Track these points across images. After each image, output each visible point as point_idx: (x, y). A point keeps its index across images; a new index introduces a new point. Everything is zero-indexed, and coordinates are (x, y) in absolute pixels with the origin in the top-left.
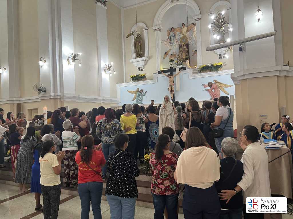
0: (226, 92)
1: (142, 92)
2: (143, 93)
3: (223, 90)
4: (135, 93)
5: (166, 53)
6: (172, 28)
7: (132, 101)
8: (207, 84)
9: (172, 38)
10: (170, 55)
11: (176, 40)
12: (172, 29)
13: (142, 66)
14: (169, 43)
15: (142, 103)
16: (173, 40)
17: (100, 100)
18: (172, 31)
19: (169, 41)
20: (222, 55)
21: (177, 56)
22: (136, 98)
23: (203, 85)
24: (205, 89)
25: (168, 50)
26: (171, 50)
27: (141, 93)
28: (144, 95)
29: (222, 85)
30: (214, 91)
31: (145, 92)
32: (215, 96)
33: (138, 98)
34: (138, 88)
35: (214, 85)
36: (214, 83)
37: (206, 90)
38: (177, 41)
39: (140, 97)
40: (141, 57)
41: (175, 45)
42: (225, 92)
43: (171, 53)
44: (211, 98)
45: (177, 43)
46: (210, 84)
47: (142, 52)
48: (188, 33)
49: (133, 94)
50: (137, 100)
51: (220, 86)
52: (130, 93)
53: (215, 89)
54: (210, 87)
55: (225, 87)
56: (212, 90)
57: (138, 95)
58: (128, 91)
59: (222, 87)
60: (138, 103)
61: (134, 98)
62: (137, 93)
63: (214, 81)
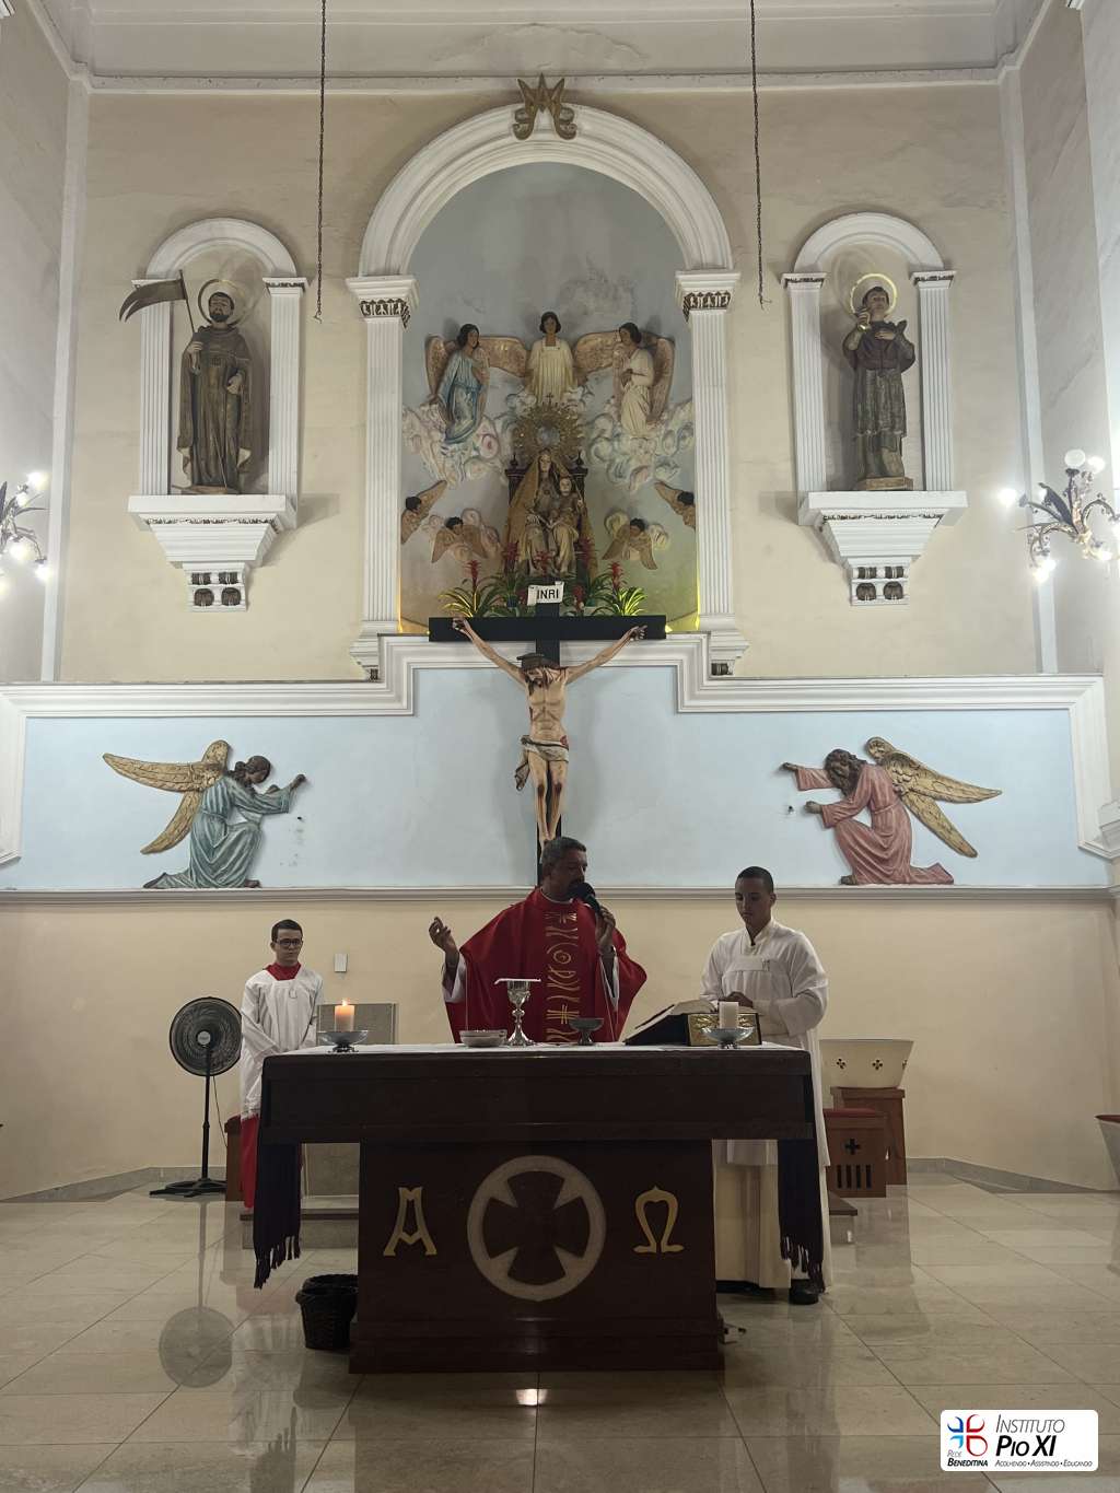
0: (953, 837)
1: (260, 781)
2: (275, 789)
3: (933, 824)
4: (184, 779)
5: (412, 504)
6: (468, 329)
8: (814, 761)
9: (462, 398)
10: (440, 524)
11: (485, 423)
12: (464, 338)
13: (239, 568)
14: (438, 436)
15: (254, 878)
16: (467, 413)
18: (468, 349)
19: (437, 417)
20: (881, 572)
21: (485, 541)
22: (201, 825)
23: (786, 768)
24: (800, 799)
25: (426, 484)
26: (447, 492)
27: (247, 784)
28: (282, 808)
29: (926, 783)
30: (869, 825)
31: (291, 779)
32: (882, 861)
33: (217, 826)
34: (219, 744)
35: (874, 775)
36: (870, 761)
37: (810, 808)
38: (491, 431)
39: (239, 818)
40: (234, 487)
41: (478, 458)
42: (946, 834)
43: (443, 508)
45: (489, 446)
46: (841, 769)
47: (245, 454)
48: (580, 390)
49: (160, 787)
50: (209, 846)
51: (912, 790)
52: (134, 776)
53: (880, 809)
54: (838, 787)
55: (952, 801)
56: (858, 810)
57: (215, 806)
58: (117, 760)
59: (928, 799)
60: (215, 871)
61: (172, 826)
62: (212, 785)
63: (872, 751)
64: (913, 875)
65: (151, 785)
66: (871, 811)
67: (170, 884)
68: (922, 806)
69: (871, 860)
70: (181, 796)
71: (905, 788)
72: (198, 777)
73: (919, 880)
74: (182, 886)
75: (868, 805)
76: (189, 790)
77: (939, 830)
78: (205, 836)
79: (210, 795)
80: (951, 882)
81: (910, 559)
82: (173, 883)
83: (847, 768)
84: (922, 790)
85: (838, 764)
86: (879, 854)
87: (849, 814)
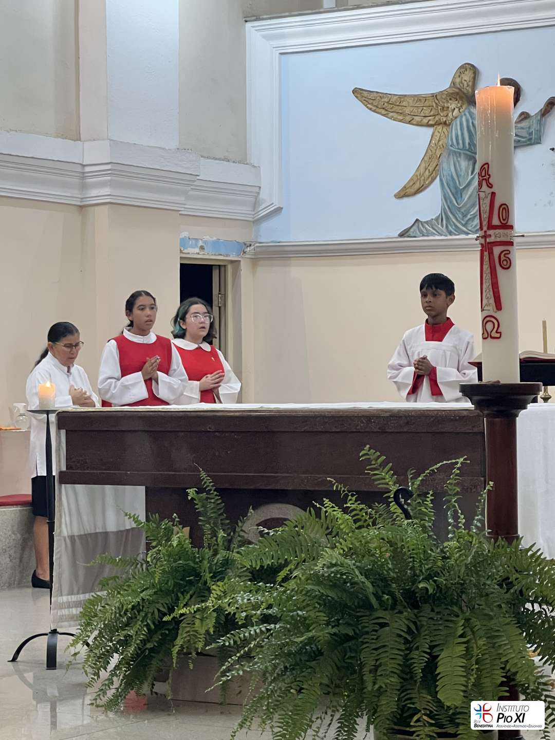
2: (525, 115)
4: (430, 111)
7: (403, 194)
17: (83, 175)
22: (448, 166)
28: (533, 139)
31: (541, 105)
33: (464, 164)
34: (466, 67)
49: (409, 123)
50: (456, 188)
52: (383, 112)
57: (461, 142)
58: (365, 94)
60: (465, 216)
61: (423, 165)
62: (456, 118)
65: (401, 121)
67: (421, 232)
70: (430, 131)
72: (443, 109)
74: (433, 234)
76: (438, 124)
78: (452, 177)
79: (456, 129)
82: (425, 231)
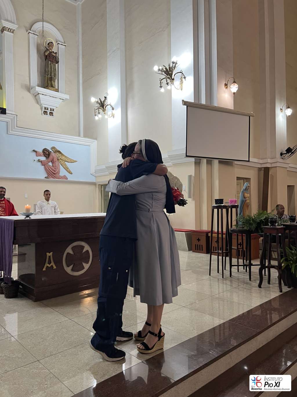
3: (64, 166)
20: (49, 109)
23: (34, 151)
29: (63, 158)
30: (51, 165)
32: (54, 174)
35: (53, 154)
36: (52, 152)
37: (39, 161)
42: (67, 169)
44: (46, 176)
46: (46, 153)
51: (60, 159)
53: (54, 162)
54: (45, 156)
55: (68, 162)
56: (49, 162)
59: (64, 161)
63: (53, 149)
64: (60, 177)
66: (52, 163)
68: (62, 162)
69: (52, 173)
71: (59, 158)
73: (61, 178)
75: (52, 161)
77: (65, 168)
80: (67, 179)
81: (55, 107)
83: (47, 152)
84: (63, 159)
85: (46, 151)
86: (54, 172)
87: (48, 163)
